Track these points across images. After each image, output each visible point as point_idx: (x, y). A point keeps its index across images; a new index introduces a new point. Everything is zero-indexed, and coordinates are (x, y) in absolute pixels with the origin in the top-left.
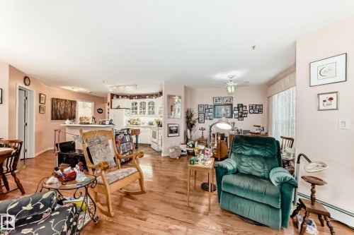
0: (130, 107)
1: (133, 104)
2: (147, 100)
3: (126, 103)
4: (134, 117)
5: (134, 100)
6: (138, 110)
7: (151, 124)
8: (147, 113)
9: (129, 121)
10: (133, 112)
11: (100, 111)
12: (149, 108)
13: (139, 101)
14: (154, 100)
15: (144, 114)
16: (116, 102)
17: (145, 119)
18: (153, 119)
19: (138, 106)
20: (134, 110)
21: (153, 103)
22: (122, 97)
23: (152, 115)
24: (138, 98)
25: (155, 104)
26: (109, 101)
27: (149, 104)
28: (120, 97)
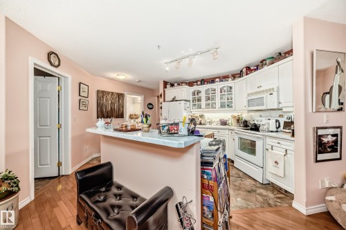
0: (191, 98)
1: (194, 94)
2: (218, 86)
3: (185, 92)
4: (197, 112)
5: (195, 88)
6: (203, 103)
7: (224, 123)
8: (218, 105)
10: (194, 105)
11: (150, 106)
12: (222, 97)
13: (203, 88)
14: (230, 83)
15: (213, 107)
16: (171, 93)
18: (227, 115)
19: (203, 95)
20: (197, 103)
21: (229, 89)
22: (179, 84)
23: (227, 109)
24: (201, 84)
25: (233, 90)
26: (161, 91)
27: (221, 92)
28: (176, 84)
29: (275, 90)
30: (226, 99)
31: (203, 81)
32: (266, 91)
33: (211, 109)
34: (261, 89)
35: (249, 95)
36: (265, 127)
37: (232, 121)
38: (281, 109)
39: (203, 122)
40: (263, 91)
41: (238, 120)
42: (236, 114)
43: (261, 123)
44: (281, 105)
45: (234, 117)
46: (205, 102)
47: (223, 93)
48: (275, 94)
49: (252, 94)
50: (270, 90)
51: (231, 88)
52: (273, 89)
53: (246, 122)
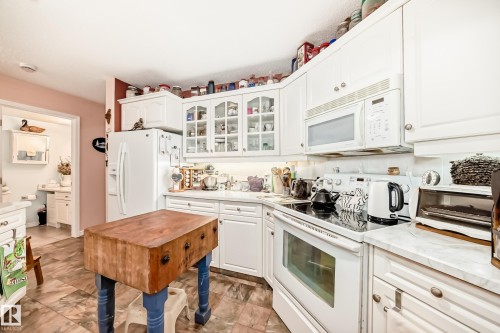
0: (182, 124)
1: (190, 116)
2: (243, 96)
3: (165, 109)
4: (197, 159)
5: (195, 101)
6: (211, 136)
7: (257, 185)
8: (242, 143)
9: (176, 177)
10: (192, 143)
11: (100, 145)
12: (251, 124)
13: (209, 102)
14: (269, 89)
15: (231, 147)
16: (133, 109)
17: (235, 167)
18: (263, 167)
19: (210, 119)
20: (197, 138)
21: (268, 103)
22: (152, 90)
23: (262, 152)
24: (208, 93)
25: (276, 106)
26: (110, 105)
27: (250, 111)
28: (146, 90)
29: (394, 84)
30: (261, 127)
31: (212, 87)
32: (362, 93)
33: (226, 153)
34: (343, 92)
35: (311, 113)
36: (354, 201)
37: (273, 182)
38: (409, 152)
39: (210, 183)
40: (351, 97)
41: (286, 180)
42: (282, 165)
43: (340, 189)
44: (410, 136)
45: (277, 172)
46: (214, 136)
47: (255, 114)
48: (392, 99)
49: (318, 109)
50: (373, 88)
51: (272, 101)
52: (385, 84)
53: (303, 184)
